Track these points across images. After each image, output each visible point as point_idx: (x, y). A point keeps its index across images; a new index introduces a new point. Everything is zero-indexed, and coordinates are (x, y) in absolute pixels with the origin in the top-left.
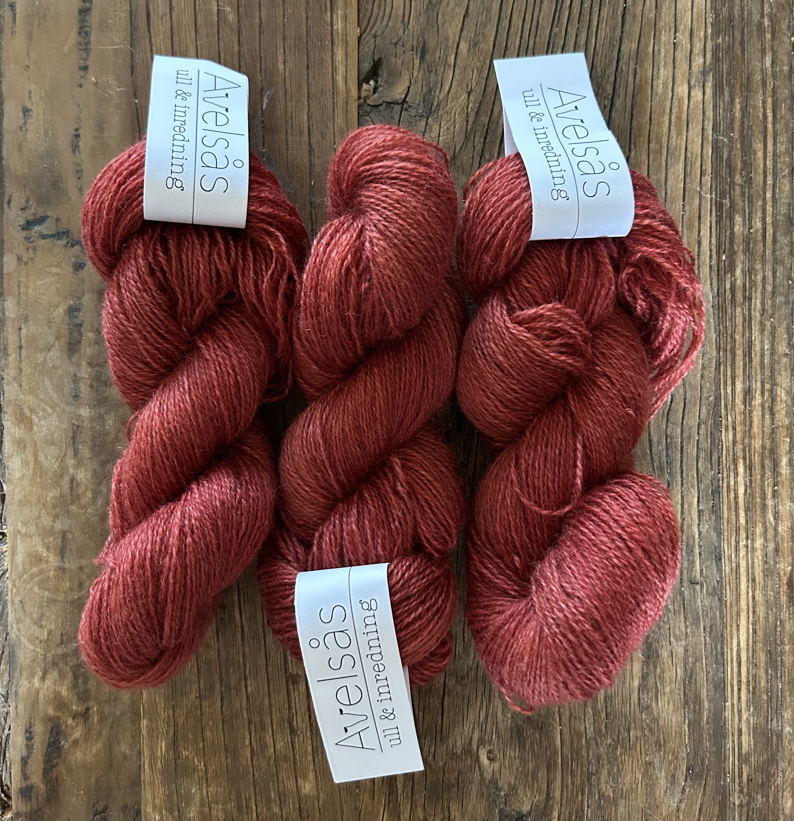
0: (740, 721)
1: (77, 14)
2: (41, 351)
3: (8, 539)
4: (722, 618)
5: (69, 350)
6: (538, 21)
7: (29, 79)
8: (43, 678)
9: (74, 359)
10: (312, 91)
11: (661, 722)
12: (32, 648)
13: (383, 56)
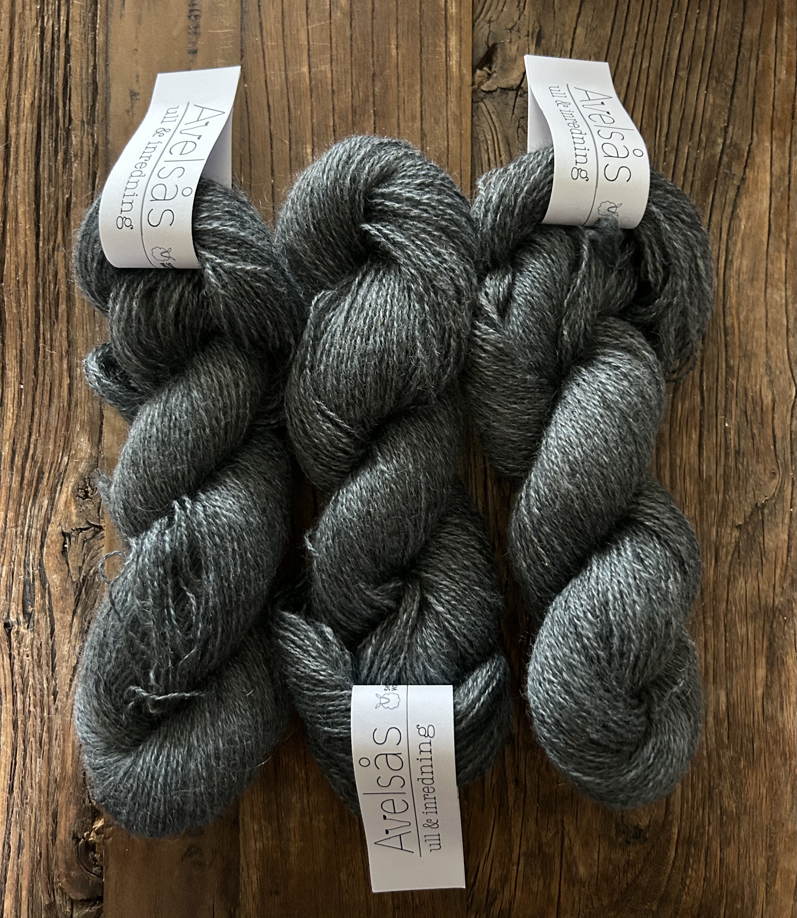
6: (657, 5)
7: (137, 62)
10: (425, 76)
13: (497, 42)
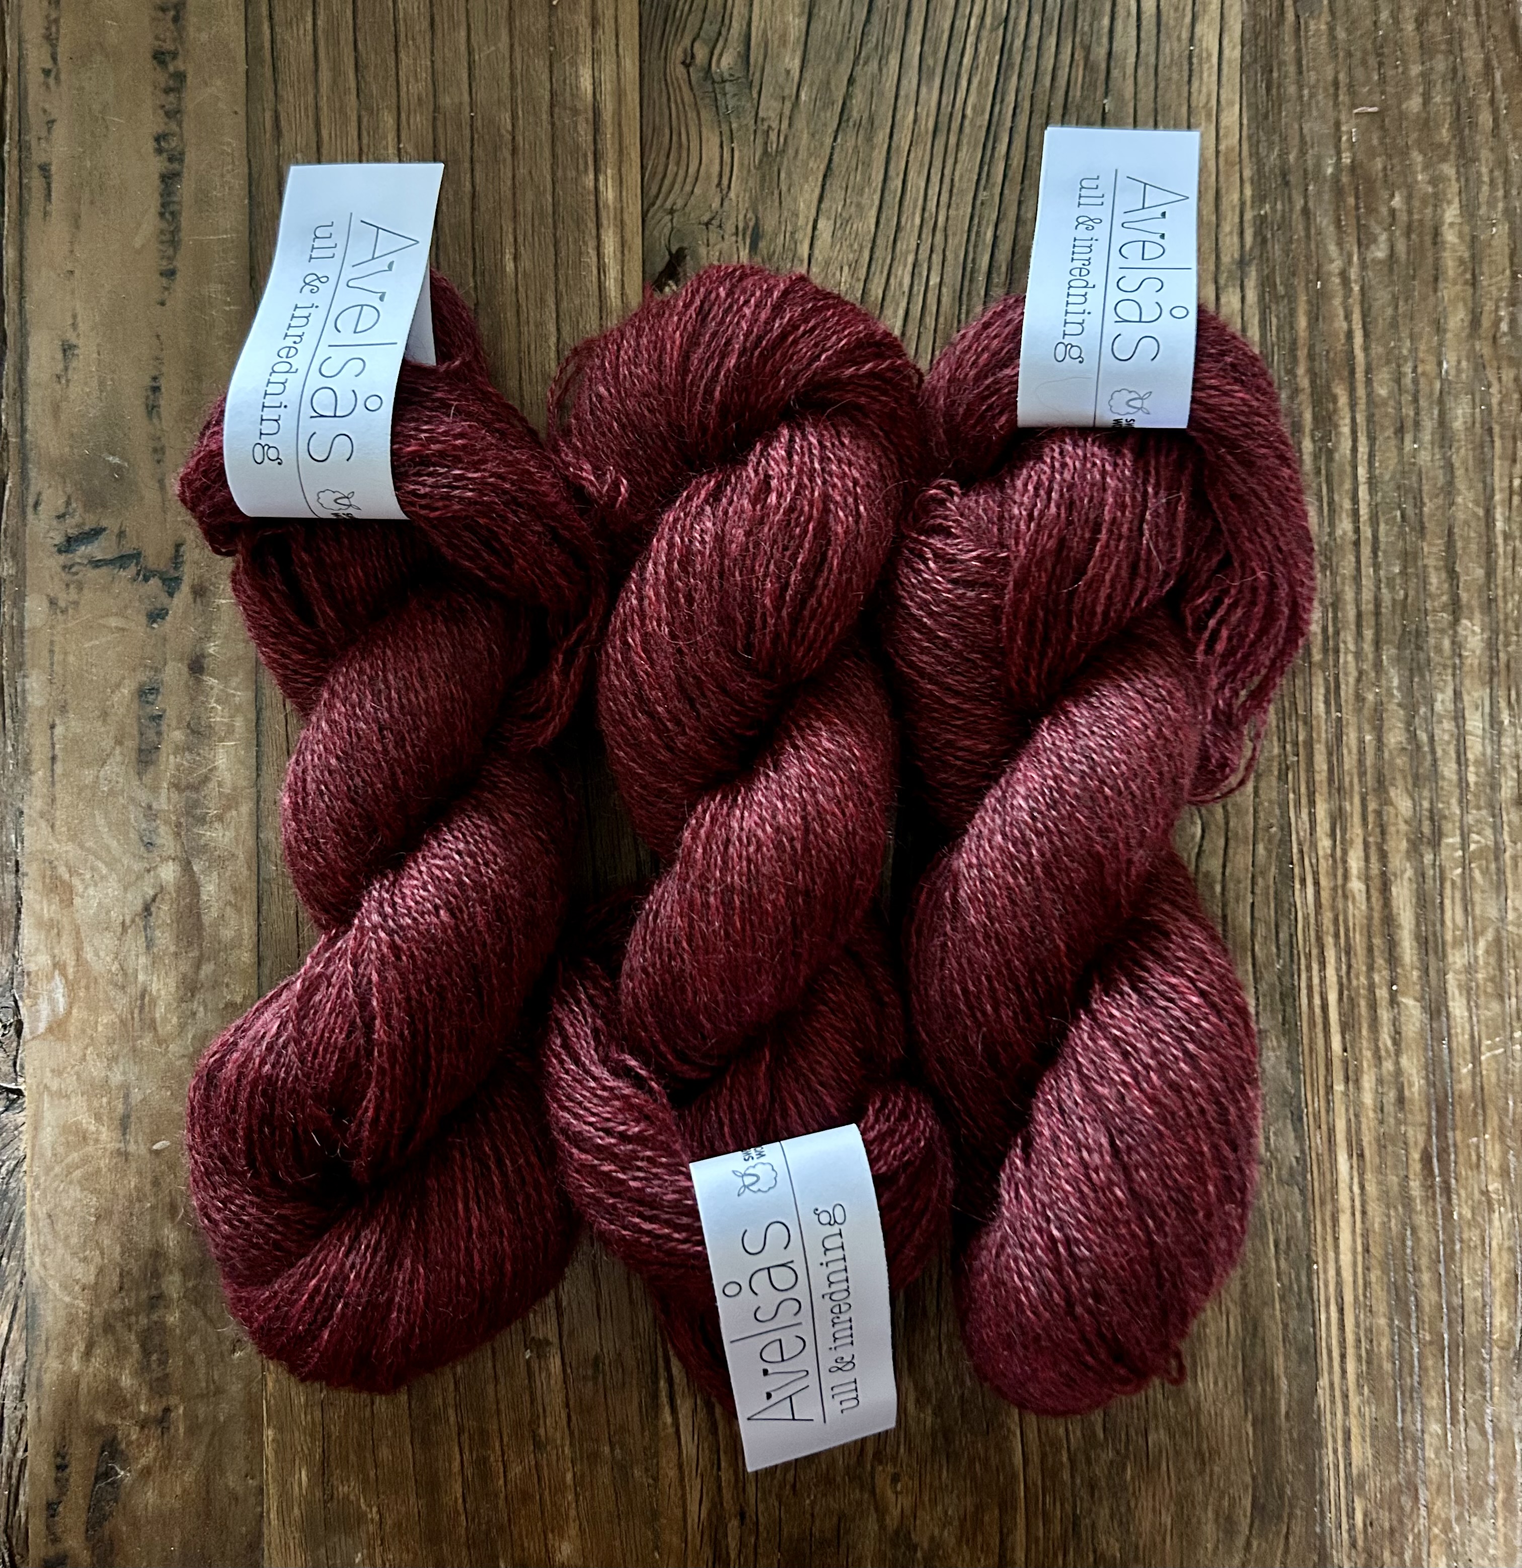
0: (1346, 1413)
1: (157, 182)
2: (89, 765)
3: (27, 1101)
4: (1307, 1223)
5: (140, 761)
6: (952, 180)
7: (73, 293)
8: (87, 1354)
9: (148, 778)
10: (564, 306)
11: (1204, 1421)
12: (67, 1299)
13: (685, 245)
